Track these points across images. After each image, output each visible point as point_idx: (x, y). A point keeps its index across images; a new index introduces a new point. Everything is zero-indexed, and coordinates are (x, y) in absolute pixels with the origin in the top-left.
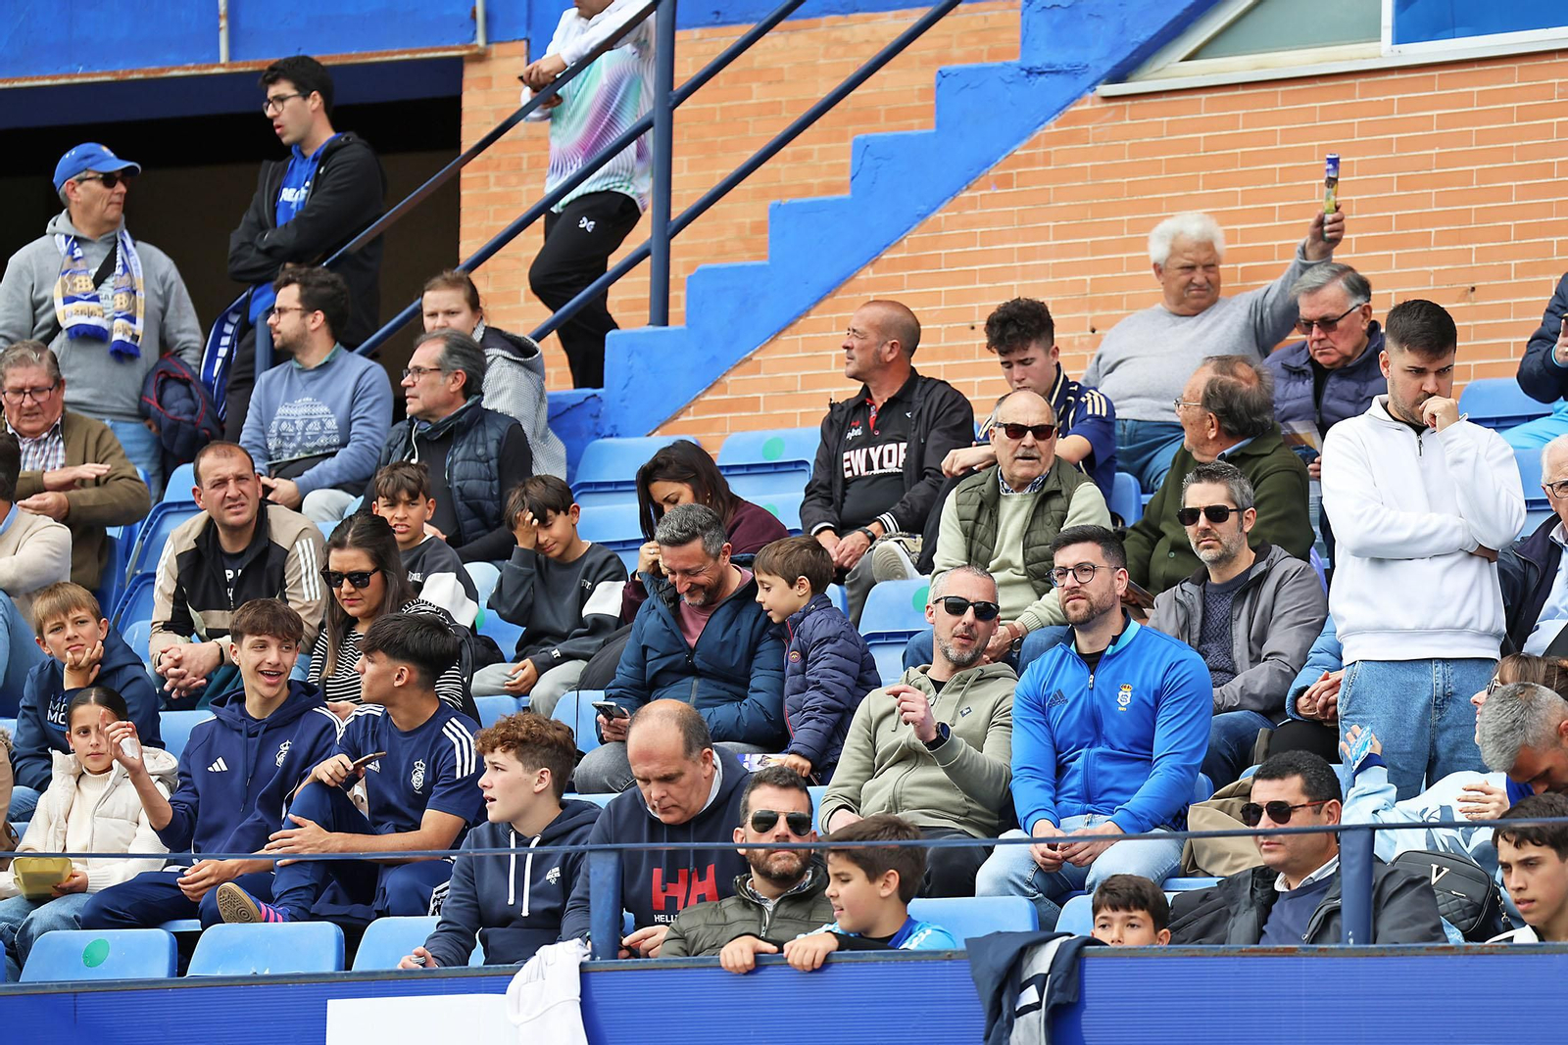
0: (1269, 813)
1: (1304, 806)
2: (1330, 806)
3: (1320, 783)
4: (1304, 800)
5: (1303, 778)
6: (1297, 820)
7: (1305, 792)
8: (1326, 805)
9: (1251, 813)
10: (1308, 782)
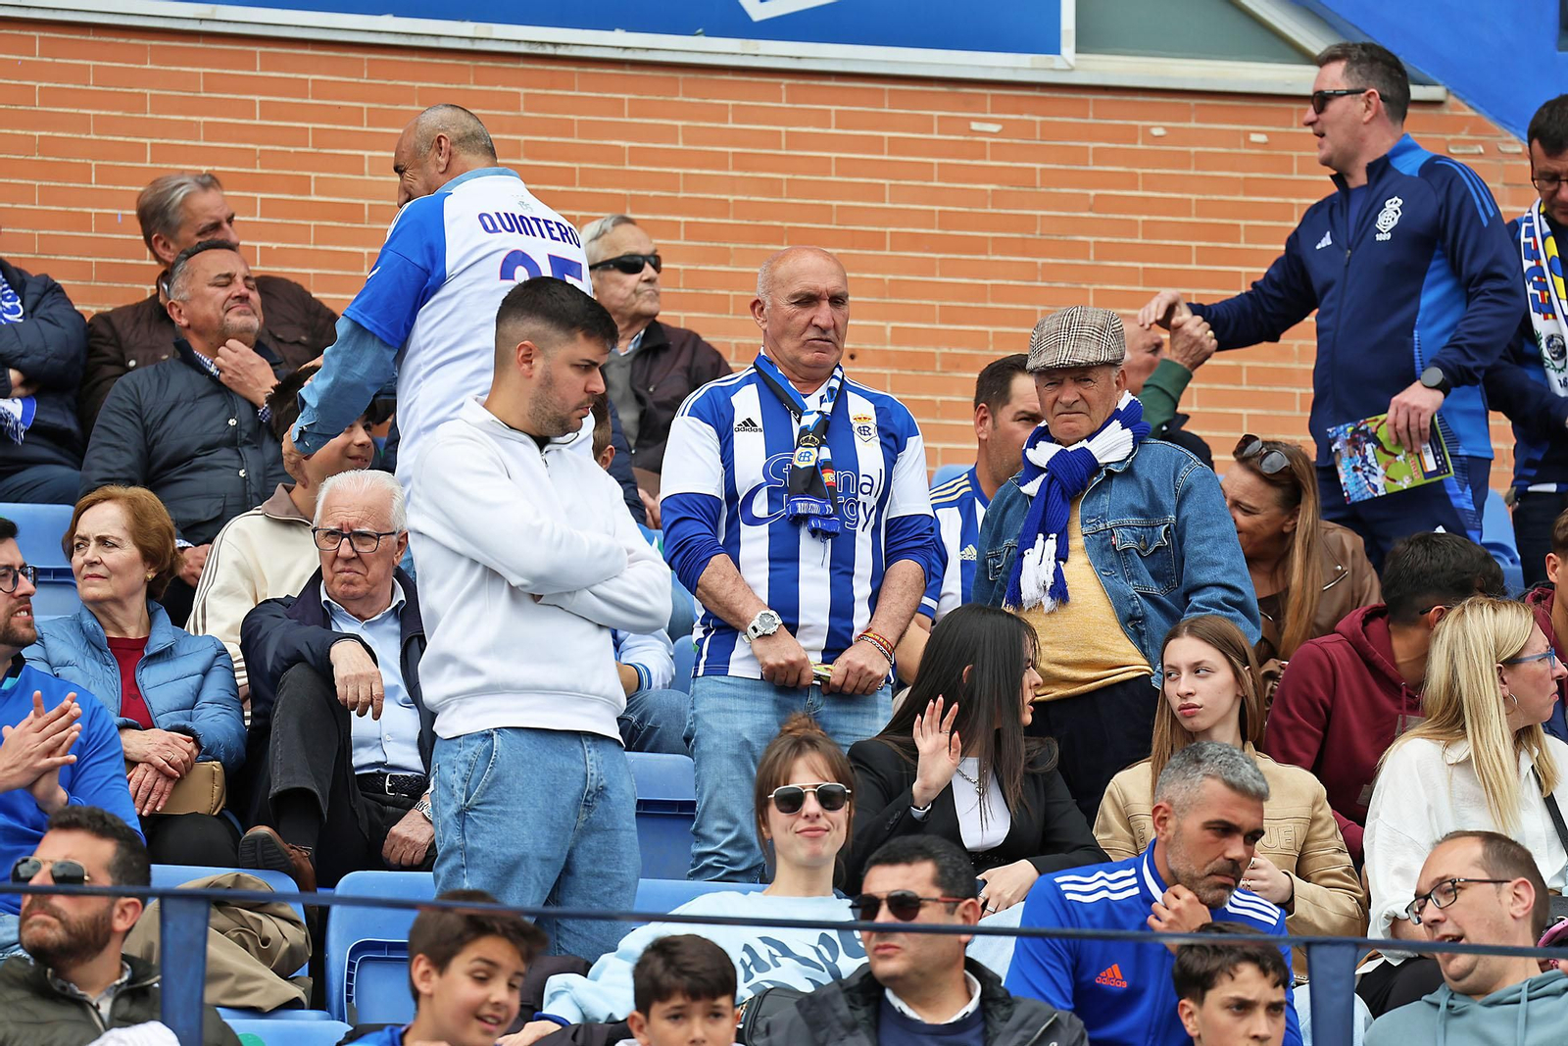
0: (890, 907)
1: (937, 900)
2: (966, 907)
3: (957, 874)
4: (936, 893)
5: (936, 864)
6: (927, 916)
7: (937, 882)
8: (962, 905)
9: (867, 907)
10: (942, 871)
